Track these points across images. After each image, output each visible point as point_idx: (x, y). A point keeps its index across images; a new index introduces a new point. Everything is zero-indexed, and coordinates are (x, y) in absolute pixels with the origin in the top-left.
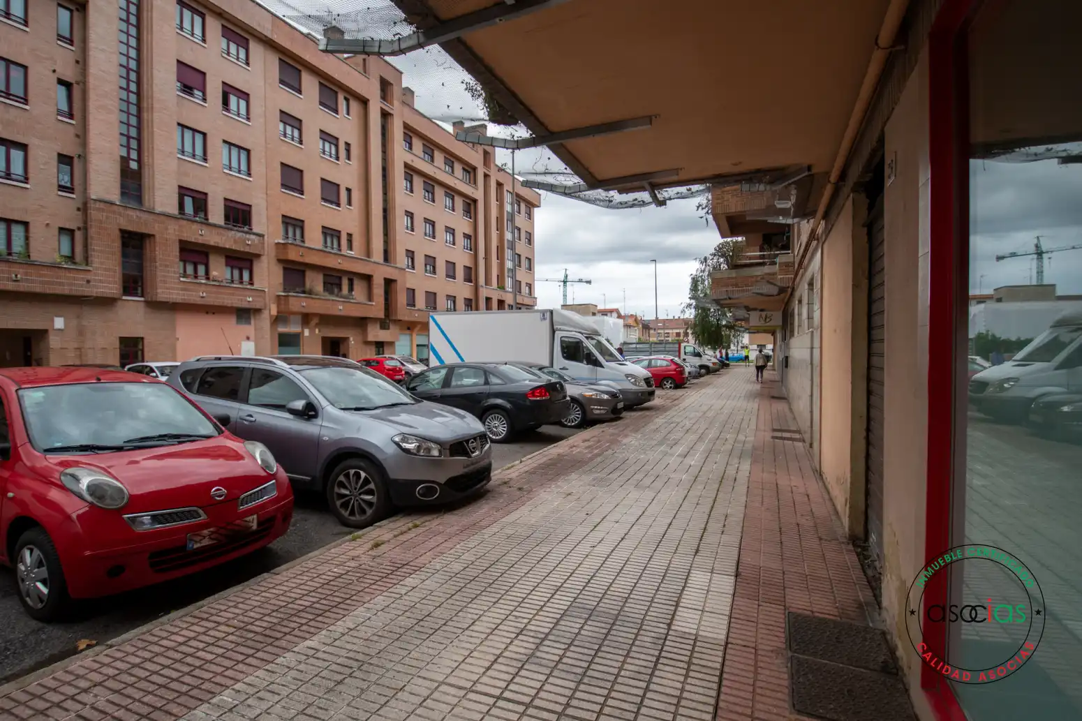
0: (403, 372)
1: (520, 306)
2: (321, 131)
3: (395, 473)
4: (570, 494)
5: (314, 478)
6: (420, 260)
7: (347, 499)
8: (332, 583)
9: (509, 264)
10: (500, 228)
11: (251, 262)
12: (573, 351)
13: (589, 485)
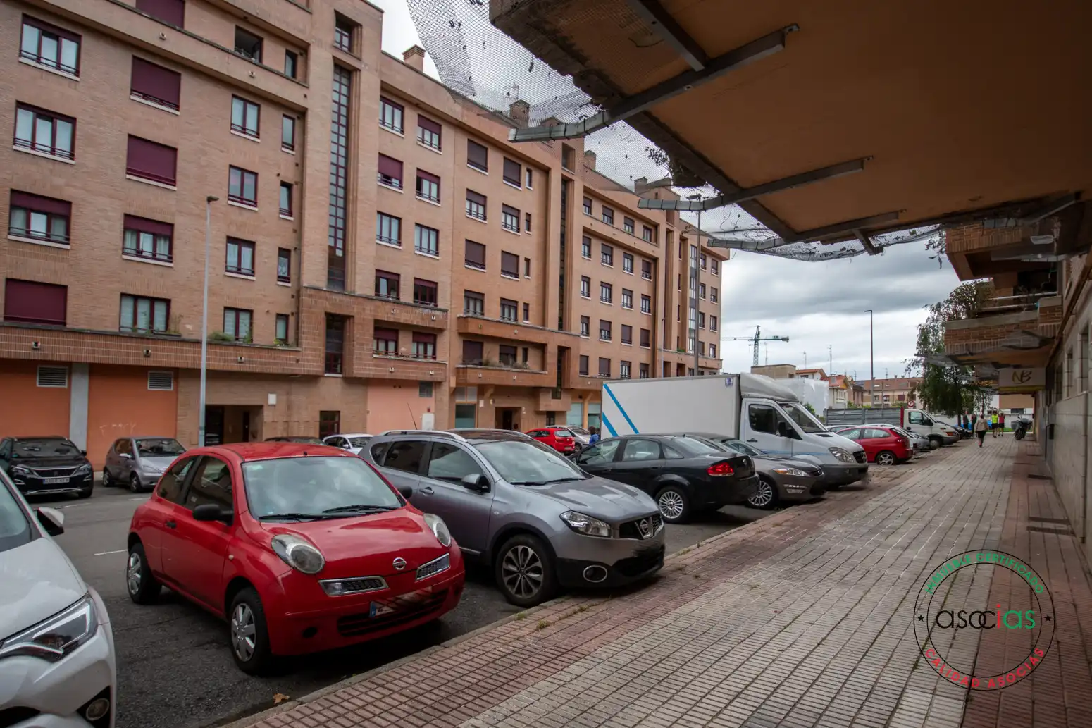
0: (573, 443)
1: (701, 370)
2: (504, 204)
3: (563, 553)
4: (755, 587)
5: (483, 552)
6: (595, 326)
7: (515, 575)
8: (497, 662)
9: (691, 324)
10: (682, 286)
11: (435, 337)
12: (764, 420)
13: (779, 577)
